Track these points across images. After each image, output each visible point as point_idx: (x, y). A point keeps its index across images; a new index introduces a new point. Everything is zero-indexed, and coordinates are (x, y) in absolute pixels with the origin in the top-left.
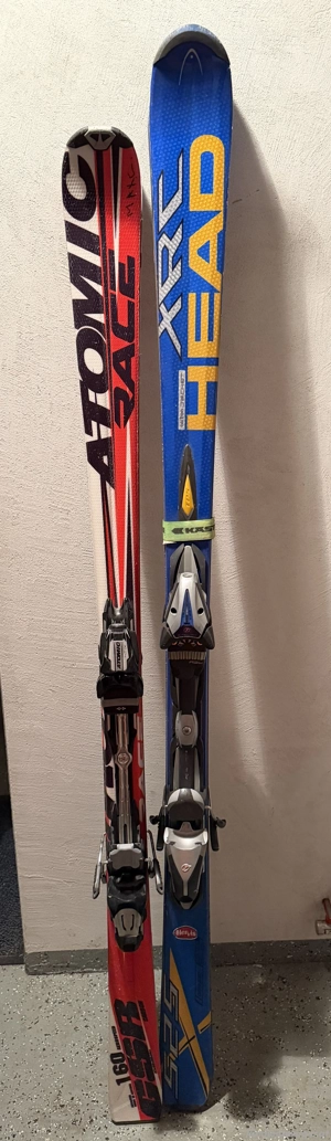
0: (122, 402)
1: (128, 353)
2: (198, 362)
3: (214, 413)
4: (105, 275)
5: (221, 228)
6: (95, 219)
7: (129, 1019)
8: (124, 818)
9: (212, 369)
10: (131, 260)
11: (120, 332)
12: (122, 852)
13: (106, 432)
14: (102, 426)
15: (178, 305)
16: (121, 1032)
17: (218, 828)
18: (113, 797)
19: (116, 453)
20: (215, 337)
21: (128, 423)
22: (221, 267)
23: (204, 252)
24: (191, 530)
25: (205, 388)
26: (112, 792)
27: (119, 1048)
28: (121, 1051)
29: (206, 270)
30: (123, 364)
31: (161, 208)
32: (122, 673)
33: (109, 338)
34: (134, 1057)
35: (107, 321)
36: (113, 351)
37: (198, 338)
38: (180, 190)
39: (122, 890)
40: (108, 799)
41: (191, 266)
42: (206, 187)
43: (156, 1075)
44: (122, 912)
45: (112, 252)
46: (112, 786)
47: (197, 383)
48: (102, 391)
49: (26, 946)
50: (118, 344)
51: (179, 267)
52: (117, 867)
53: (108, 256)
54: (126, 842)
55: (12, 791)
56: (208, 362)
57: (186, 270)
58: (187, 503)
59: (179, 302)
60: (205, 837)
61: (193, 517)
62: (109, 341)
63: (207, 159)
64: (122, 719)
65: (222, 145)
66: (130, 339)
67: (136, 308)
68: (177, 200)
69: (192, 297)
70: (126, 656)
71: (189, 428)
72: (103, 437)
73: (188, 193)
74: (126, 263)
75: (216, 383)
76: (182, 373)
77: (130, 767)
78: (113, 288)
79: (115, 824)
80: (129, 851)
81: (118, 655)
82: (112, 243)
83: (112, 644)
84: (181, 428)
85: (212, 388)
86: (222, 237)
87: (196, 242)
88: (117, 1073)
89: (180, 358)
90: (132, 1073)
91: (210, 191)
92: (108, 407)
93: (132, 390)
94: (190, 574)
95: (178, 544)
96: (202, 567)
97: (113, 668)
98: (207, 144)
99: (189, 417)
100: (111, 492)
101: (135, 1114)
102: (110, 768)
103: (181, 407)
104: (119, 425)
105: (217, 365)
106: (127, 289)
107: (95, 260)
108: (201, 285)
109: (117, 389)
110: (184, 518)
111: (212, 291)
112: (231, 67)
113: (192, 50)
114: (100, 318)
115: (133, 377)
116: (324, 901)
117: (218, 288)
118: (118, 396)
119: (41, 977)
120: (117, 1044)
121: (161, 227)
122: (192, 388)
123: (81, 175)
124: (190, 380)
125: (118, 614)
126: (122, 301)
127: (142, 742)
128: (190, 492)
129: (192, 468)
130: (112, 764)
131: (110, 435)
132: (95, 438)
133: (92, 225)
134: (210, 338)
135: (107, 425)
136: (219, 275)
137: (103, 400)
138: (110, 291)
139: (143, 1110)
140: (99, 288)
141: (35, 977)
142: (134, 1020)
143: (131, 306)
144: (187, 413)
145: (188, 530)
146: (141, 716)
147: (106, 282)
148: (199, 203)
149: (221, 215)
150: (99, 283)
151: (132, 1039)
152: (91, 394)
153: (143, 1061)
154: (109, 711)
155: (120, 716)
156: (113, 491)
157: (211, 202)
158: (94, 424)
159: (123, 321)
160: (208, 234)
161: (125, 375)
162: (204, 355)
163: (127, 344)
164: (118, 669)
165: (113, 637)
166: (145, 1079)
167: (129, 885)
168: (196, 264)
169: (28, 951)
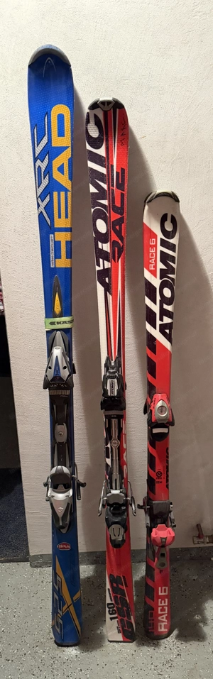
0: (116, 249)
1: (120, 222)
2: (60, 230)
3: (71, 258)
4: (109, 179)
5: (70, 156)
6: (103, 147)
7: (117, 585)
8: (116, 475)
9: (68, 234)
10: (123, 170)
11: (116, 209)
12: (113, 495)
13: (107, 265)
14: (105, 262)
15: (47, 199)
16: (113, 592)
17: (81, 488)
18: (110, 464)
19: (113, 277)
20: (69, 216)
21: (120, 260)
22: (71, 178)
23: (61, 169)
24: (60, 323)
25: (65, 244)
26: (109, 461)
27: (112, 600)
28: (113, 602)
29: (63, 179)
30: (117, 227)
31: (36, 145)
32: (114, 397)
33: (110, 213)
34: (120, 606)
35: (109, 204)
36: (112, 220)
37: (60, 217)
38: (47, 135)
39: (114, 514)
40: (107, 465)
41: (54, 177)
42: (61, 133)
43: (132, 617)
44: (113, 526)
45: (112, 166)
46: (109, 458)
47: (60, 242)
48: (106, 243)
49: (30, 551)
50: (115, 216)
51: (47, 177)
52: (111, 502)
53: (110, 168)
54: (116, 489)
55: (22, 465)
56: (66, 230)
57: (51, 178)
58: (57, 308)
59: (48, 197)
60: (71, 492)
61: (61, 315)
62: (110, 215)
63: (61, 118)
64: (114, 421)
65: (69, 110)
66: (122, 214)
67: (125, 197)
68: (45, 140)
69: (55, 194)
70: (116, 388)
71: (57, 266)
72: (106, 267)
73: (51, 137)
74: (120, 172)
75: (71, 241)
76: (51, 236)
77: (119, 448)
78: (113, 186)
79: (111, 478)
80: (117, 495)
81: (112, 387)
82: (112, 161)
83: (109, 381)
84: (52, 266)
85: (69, 244)
86: (71, 161)
87: (56, 163)
88: (110, 614)
89: (50, 227)
90: (119, 614)
91: (63, 136)
92: (109, 251)
93: (122, 241)
94: (58, 347)
95: (53, 330)
96: (67, 343)
97: (109, 394)
98: (60, 109)
99: (57, 260)
100: (110, 297)
101: (120, 637)
102: (108, 448)
103: (52, 255)
104: (115, 260)
105: (71, 231)
106: (120, 186)
107: (103, 170)
108: (60, 188)
109: (114, 241)
110: (55, 316)
111: (66, 191)
112: (72, 67)
113: (49, 58)
114: (105, 202)
115: (123, 234)
116: (197, 525)
117: (70, 189)
118: (114, 244)
119: (39, 569)
120: (111, 598)
121: (36, 155)
122: (57, 244)
123: (96, 124)
124: (56, 240)
125: (113, 364)
126: (117, 192)
127: (125, 435)
128: (59, 302)
129: (59, 288)
130: (109, 446)
131: (110, 266)
132: (101, 268)
133: (102, 152)
134: (67, 217)
135: (108, 261)
136: (70, 182)
137: (106, 247)
138: (111, 187)
139: (125, 635)
140: (105, 186)
141: (35, 569)
142: (120, 586)
143: (122, 195)
144: (55, 258)
145: (58, 323)
146: (125, 420)
147: (109, 182)
148: (57, 142)
149: (69, 149)
150: (105, 183)
151: (119, 596)
152: (100, 244)
153: (125, 608)
154: (109, 418)
155: (113, 420)
156: (111, 297)
157: (65, 141)
158: (101, 260)
159: (118, 204)
160: (63, 159)
161: (119, 234)
162: (64, 226)
163: (120, 216)
164: (112, 395)
165: (109, 377)
166: (126, 618)
167: (117, 512)
168: (57, 175)
169: (31, 554)
